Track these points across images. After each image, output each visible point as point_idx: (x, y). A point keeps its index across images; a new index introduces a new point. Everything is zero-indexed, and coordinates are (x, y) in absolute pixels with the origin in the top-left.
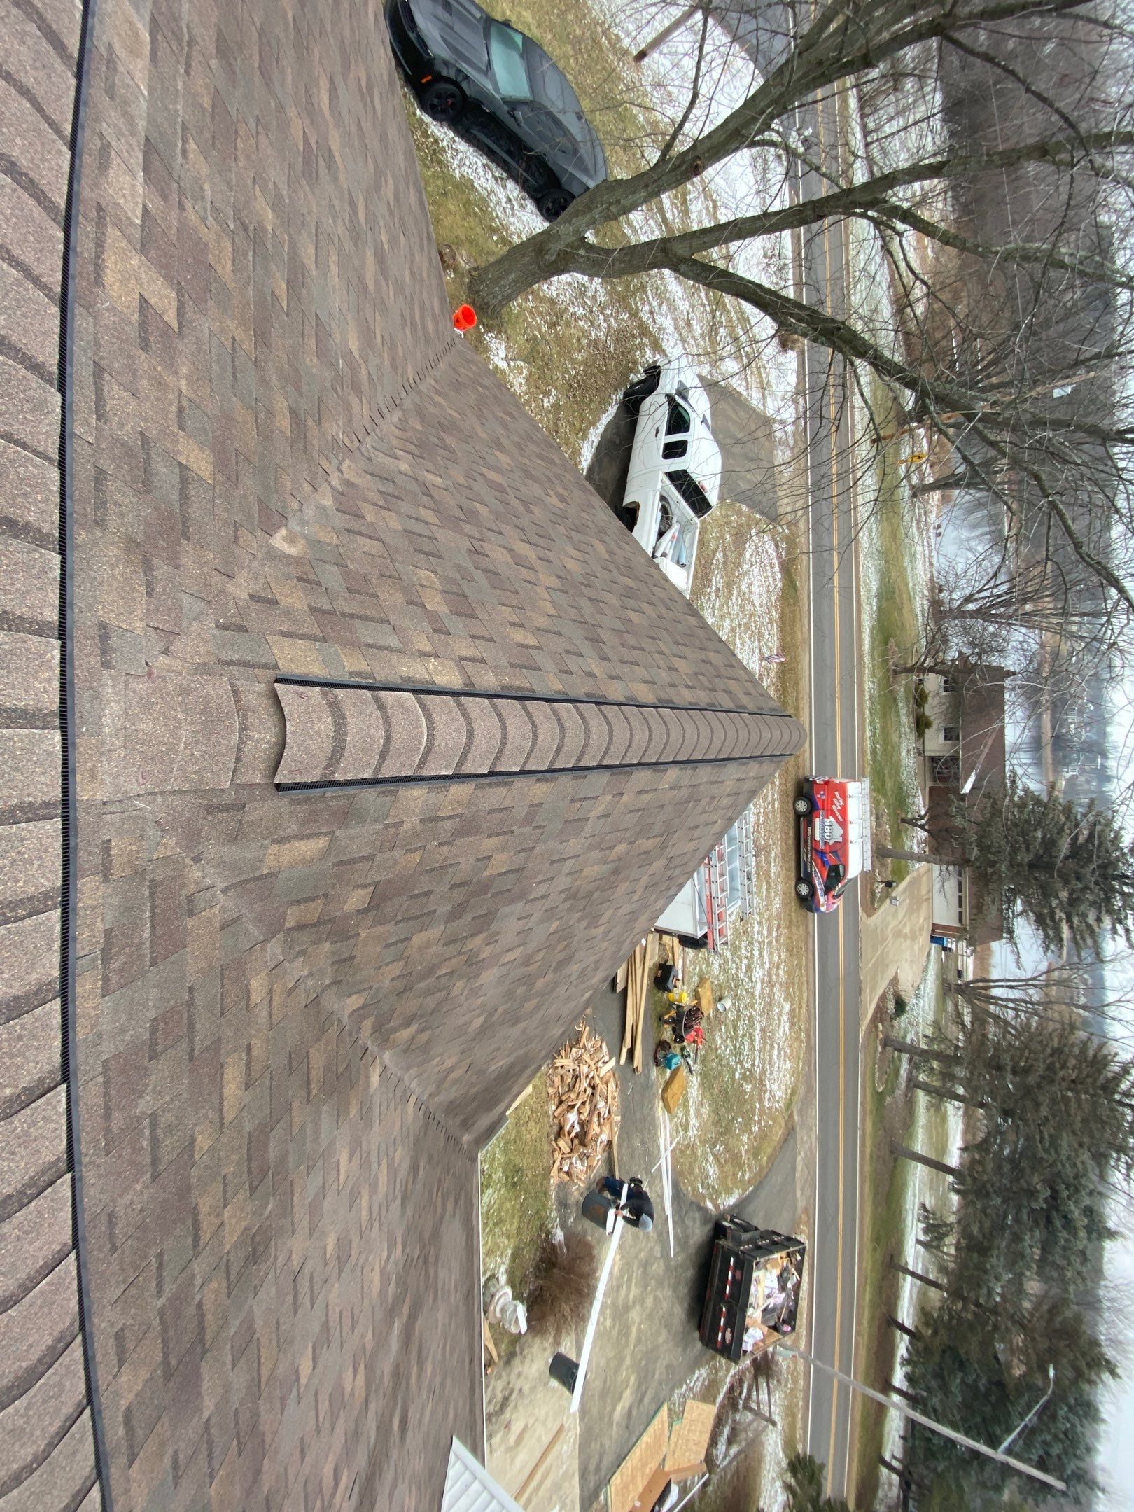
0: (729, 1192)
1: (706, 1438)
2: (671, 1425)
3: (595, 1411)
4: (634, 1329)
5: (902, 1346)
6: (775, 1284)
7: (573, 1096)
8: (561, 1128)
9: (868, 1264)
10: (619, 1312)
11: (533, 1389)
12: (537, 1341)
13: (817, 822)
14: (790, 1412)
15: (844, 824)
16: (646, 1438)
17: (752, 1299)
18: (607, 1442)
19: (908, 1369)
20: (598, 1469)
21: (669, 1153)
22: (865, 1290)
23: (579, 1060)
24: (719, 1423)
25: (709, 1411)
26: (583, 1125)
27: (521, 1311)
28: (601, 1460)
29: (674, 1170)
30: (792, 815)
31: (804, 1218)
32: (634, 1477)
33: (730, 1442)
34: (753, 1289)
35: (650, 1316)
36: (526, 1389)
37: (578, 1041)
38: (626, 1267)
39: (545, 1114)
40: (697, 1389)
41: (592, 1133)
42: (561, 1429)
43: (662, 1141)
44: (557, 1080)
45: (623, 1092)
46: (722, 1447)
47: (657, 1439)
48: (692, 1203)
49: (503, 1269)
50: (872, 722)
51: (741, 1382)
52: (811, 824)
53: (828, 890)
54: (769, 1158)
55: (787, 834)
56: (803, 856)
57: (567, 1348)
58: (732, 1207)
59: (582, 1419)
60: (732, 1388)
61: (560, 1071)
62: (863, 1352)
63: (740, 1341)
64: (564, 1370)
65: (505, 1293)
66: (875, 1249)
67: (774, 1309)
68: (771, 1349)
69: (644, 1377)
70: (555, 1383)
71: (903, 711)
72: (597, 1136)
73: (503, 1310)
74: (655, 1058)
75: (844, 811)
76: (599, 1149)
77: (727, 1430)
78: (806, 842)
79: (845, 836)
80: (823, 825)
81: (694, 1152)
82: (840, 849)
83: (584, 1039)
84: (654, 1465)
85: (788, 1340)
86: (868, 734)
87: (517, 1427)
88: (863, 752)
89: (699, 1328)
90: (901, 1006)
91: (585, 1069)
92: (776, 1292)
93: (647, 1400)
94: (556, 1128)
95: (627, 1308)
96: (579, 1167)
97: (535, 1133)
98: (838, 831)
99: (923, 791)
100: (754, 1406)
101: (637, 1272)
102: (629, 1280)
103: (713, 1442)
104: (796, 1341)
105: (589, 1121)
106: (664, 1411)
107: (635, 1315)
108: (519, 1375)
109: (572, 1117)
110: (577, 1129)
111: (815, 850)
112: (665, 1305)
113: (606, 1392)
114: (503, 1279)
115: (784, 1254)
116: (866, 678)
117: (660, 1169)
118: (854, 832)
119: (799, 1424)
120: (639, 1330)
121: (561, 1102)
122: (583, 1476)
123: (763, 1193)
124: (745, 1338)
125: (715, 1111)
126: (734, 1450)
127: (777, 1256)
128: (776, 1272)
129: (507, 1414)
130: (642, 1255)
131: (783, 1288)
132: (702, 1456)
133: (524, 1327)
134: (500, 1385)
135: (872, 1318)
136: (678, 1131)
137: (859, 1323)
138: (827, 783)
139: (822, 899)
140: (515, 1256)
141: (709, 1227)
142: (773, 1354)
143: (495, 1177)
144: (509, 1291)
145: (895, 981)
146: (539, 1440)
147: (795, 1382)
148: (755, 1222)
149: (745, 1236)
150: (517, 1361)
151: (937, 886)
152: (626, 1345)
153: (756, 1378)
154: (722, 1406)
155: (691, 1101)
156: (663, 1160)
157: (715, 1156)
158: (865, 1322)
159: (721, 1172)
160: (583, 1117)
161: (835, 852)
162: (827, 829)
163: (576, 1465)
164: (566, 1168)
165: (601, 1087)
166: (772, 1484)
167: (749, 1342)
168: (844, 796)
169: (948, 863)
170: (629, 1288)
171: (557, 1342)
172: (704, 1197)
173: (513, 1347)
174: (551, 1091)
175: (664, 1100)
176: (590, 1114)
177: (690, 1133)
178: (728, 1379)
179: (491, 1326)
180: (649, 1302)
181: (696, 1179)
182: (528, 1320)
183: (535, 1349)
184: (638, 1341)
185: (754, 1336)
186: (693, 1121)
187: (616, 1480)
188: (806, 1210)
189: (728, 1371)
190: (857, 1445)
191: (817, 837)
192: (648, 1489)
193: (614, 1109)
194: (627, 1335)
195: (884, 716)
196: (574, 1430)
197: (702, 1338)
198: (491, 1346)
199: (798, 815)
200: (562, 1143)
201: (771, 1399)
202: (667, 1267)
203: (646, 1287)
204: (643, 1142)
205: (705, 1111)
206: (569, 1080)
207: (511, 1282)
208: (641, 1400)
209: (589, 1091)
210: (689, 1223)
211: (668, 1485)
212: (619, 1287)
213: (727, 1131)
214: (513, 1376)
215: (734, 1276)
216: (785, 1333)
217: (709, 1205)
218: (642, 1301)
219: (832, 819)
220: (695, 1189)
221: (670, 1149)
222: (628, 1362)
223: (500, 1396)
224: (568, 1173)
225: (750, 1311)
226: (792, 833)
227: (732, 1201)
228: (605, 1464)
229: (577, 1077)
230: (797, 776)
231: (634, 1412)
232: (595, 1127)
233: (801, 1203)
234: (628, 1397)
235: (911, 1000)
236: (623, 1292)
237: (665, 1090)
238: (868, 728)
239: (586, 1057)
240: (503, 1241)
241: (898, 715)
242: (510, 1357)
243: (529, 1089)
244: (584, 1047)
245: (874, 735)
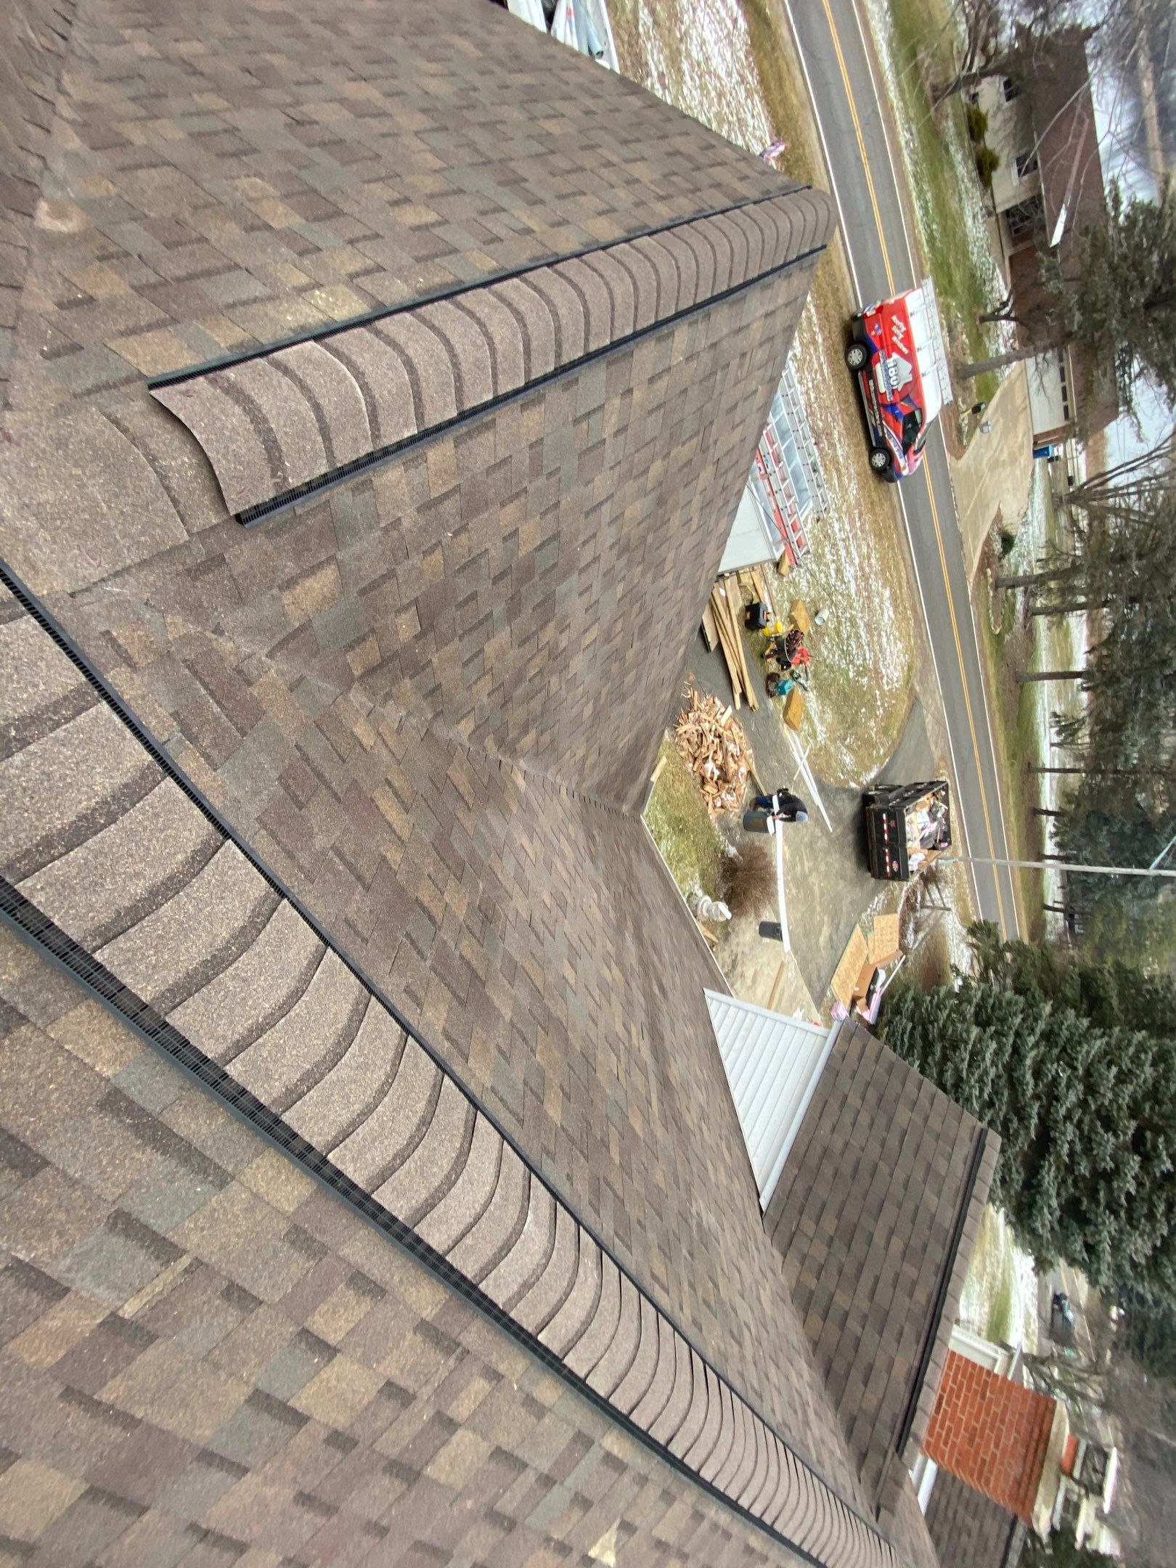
0: (868, 769)
1: (896, 936)
2: (866, 936)
3: (804, 947)
4: (816, 888)
5: (1049, 825)
6: (927, 818)
7: (704, 750)
8: (703, 778)
9: (1008, 778)
10: (800, 882)
11: (751, 949)
12: (743, 920)
13: (879, 368)
14: (960, 899)
15: (910, 357)
16: (848, 950)
17: (908, 836)
18: (821, 961)
19: (1057, 839)
20: (819, 979)
21: (805, 760)
22: (1008, 796)
23: (698, 721)
24: (904, 923)
25: (895, 919)
26: (720, 768)
27: (723, 907)
28: (819, 971)
29: (813, 771)
30: (847, 374)
31: (942, 764)
32: (848, 976)
33: (916, 932)
34: (907, 828)
35: (826, 876)
36: (747, 950)
37: (691, 707)
38: (795, 851)
39: (686, 773)
40: (880, 907)
41: (731, 771)
42: (782, 965)
43: (795, 754)
44: (685, 744)
45: (747, 729)
46: (910, 937)
47: (859, 949)
48: (837, 789)
49: (697, 887)
50: (921, 193)
51: (914, 892)
52: (871, 375)
53: (906, 448)
54: (899, 731)
55: (846, 402)
56: (871, 420)
57: (767, 916)
58: (877, 777)
59: (796, 953)
60: (908, 899)
61: (687, 736)
62: (1014, 840)
63: (906, 866)
64: (771, 930)
65: (705, 901)
66: (1012, 765)
67: (930, 836)
68: (933, 864)
69: (835, 916)
70: (766, 940)
71: (958, 157)
72: (736, 772)
73: (708, 911)
74: (768, 691)
75: (908, 338)
76: (742, 780)
77: (911, 926)
78: (870, 401)
79: (914, 371)
80: (887, 370)
81: (827, 751)
82: (912, 391)
83: (696, 703)
84: (861, 963)
85: (947, 853)
86: (919, 213)
87: (749, 973)
88: (916, 243)
89: (869, 870)
90: (1008, 541)
91: (706, 726)
92: (929, 824)
93: (841, 927)
94: (699, 780)
95: (805, 877)
96: (729, 799)
97: (682, 790)
98: (906, 367)
99: (1002, 267)
100: (929, 904)
101: (805, 852)
102: (801, 859)
103: (903, 935)
104: (954, 853)
105: (725, 762)
106: (858, 930)
107: (813, 879)
108: (738, 944)
109: (710, 766)
110: (717, 773)
111: (884, 406)
112: (836, 865)
113: (806, 933)
114: (700, 893)
115: (929, 795)
116: (900, 128)
117: (800, 775)
118: (924, 360)
119: (970, 904)
120: (820, 887)
121: (695, 759)
122: (810, 986)
123: (900, 760)
124: (910, 862)
125: (838, 711)
126: (921, 935)
127: (923, 799)
128: (926, 810)
129: (739, 969)
130: (806, 839)
131: (934, 819)
132: (897, 946)
133: (728, 915)
134: (726, 955)
135: (1018, 815)
136: (808, 742)
137: (1007, 821)
138: (880, 310)
139: (902, 462)
140: (703, 876)
141: (858, 800)
142: (937, 866)
143: (664, 831)
144: (707, 898)
145: (999, 518)
146: (769, 975)
147: (960, 878)
148: (897, 783)
149: (891, 796)
150: (733, 936)
151: (1034, 385)
152: (813, 900)
153: (926, 886)
154: (903, 912)
155: (812, 713)
156: (801, 768)
157: (847, 747)
158: (1013, 819)
159: (857, 757)
160: (719, 763)
161: (906, 398)
162: (892, 372)
163: (802, 982)
164: (719, 804)
165: (726, 734)
166: (958, 945)
167: (913, 864)
168: (904, 318)
169: (1045, 350)
170: (802, 865)
171: (758, 915)
172: (847, 781)
173: (726, 930)
174: (683, 754)
175: (786, 721)
176: (724, 758)
177: (819, 739)
178: (903, 894)
179: (704, 923)
180: (823, 867)
181: (835, 771)
182: (730, 910)
183: (743, 925)
184: (822, 894)
185: (917, 858)
186: (820, 728)
187: (835, 980)
188: (943, 758)
189: (901, 889)
190: (1022, 904)
191: (882, 389)
192: (861, 978)
193: (744, 746)
194: (812, 893)
195: (934, 178)
196: (792, 963)
197: (873, 876)
198: (709, 935)
199: (854, 371)
200: (708, 788)
201: (943, 895)
202: (831, 841)
203: (816, 859)
204: (779, 761)
205: (829, 716)
206: (695, 739)
207: (707, 892)
208: (837, 929)
209: (717, 741)
210: (839, 804)
211: (876, 975)
212: (794, 867)
213: (854, 723)
214: (734, 947)
215: (889, 826)
216: (943, 849)
217: (853, 785)
218: (816, 869)
219: (895, 356)
220: (837, 778)
221: (805, 757)
222: (818, 909)
223: (729, 961)
224: (722, 807)
225: (909, 845)
226: (852, 399)
227: (872, 775)
228: (823, 974)
229: (701, 735)
230: (841, 318)
231: (835, 937)
232: (732, 766)
233: (936, 754)
234: (826, 931)
235: (1017, 530)
236: (799, 868)
237: (785, 714)
238: (916, 204)
239: (704, 716)
240: (689, 870)
241: (952, 167)
242: (726, 936)
243: (664, 760)
244: (699, 709)
245: (926, 213)
